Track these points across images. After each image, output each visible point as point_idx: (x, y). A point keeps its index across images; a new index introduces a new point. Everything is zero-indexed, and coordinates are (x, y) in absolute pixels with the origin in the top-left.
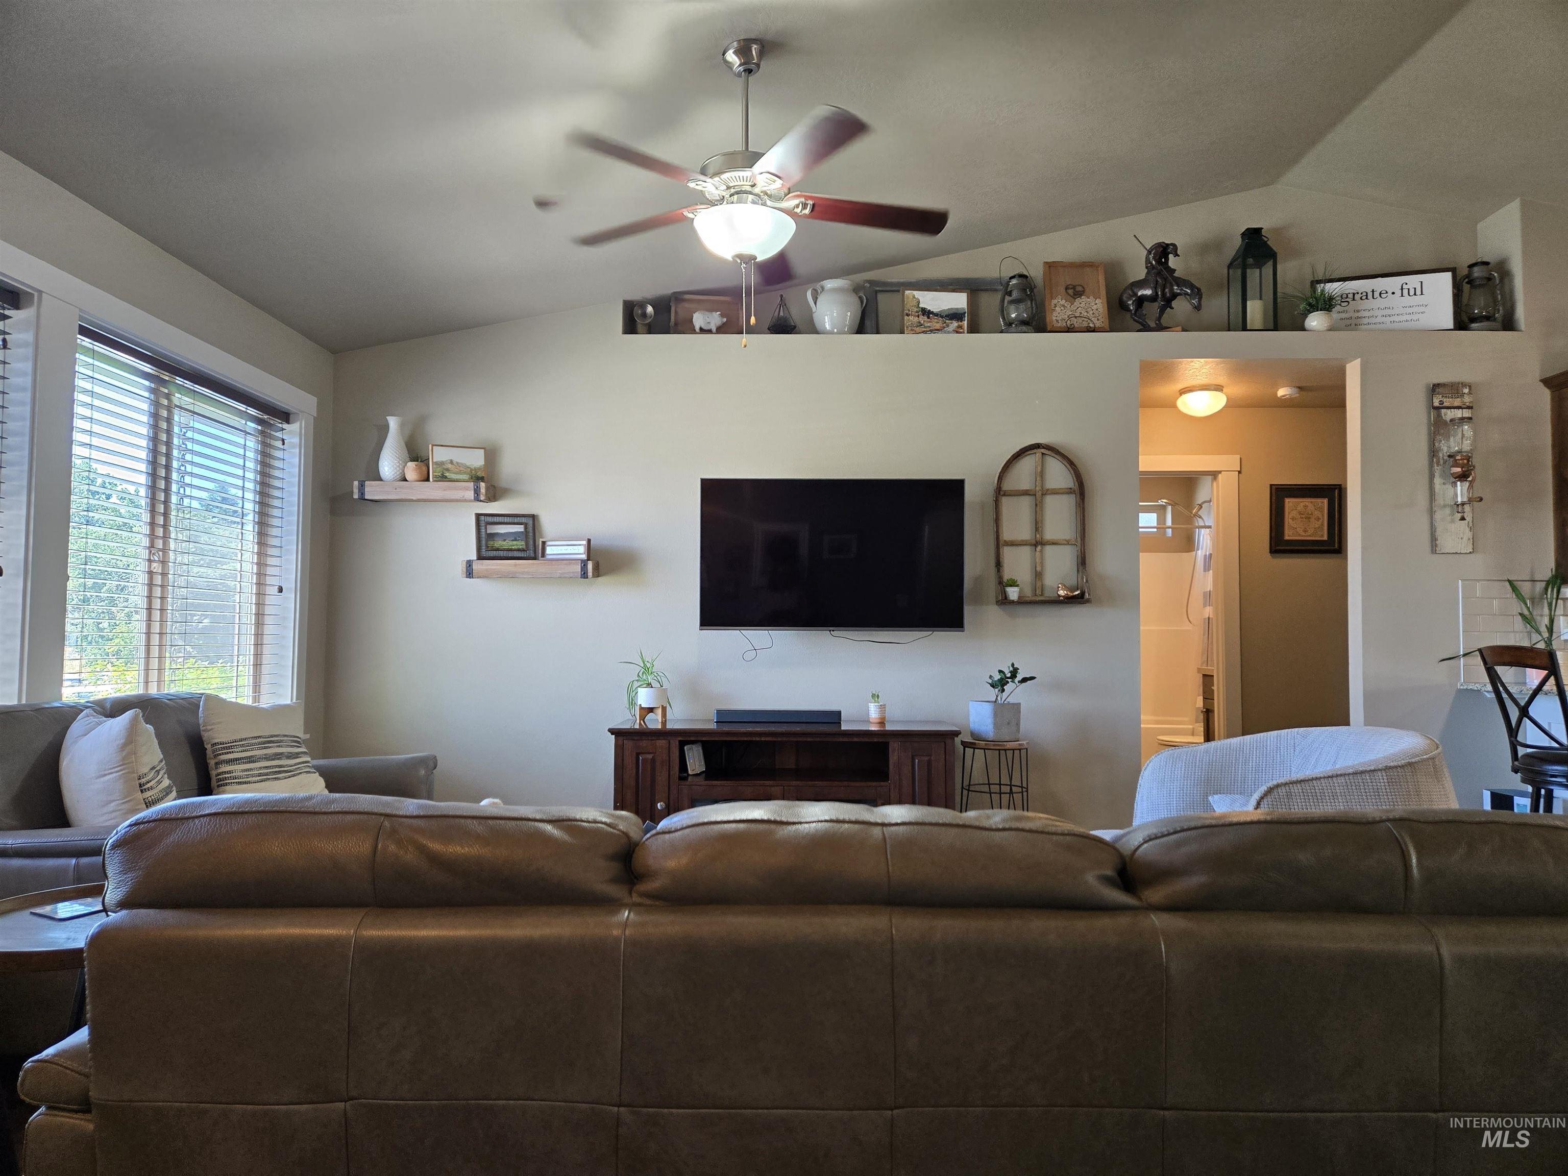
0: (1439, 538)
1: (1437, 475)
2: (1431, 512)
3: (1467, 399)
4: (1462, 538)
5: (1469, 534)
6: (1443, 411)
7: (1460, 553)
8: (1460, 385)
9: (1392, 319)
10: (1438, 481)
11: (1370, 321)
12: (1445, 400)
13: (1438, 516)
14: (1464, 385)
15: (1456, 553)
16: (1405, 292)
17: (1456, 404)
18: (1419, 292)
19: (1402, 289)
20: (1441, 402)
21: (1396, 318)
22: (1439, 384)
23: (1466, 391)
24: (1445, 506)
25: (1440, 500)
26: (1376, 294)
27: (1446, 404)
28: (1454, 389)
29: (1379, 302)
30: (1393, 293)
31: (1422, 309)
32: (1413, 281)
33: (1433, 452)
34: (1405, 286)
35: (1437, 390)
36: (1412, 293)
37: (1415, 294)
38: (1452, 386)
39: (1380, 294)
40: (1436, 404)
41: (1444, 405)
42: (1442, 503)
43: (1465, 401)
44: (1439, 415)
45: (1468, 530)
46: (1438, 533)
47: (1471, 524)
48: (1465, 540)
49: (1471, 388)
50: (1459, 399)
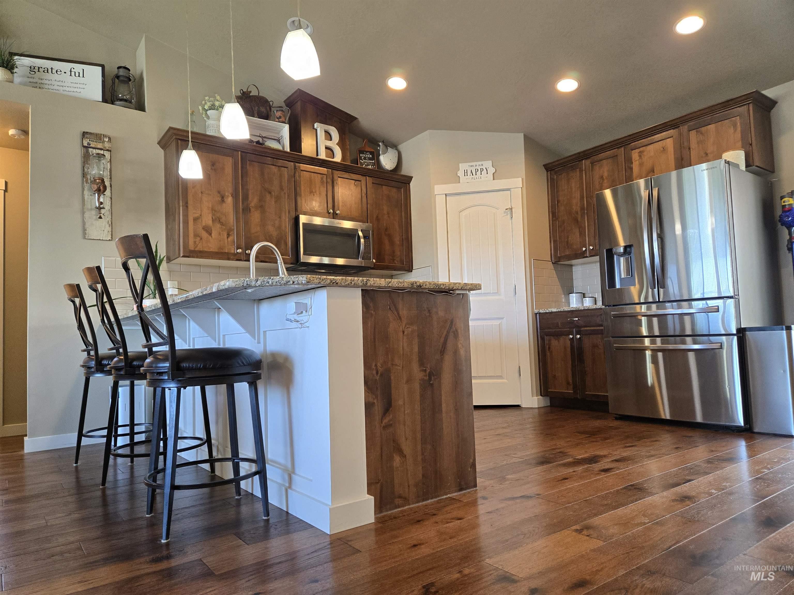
0: (87, 229)
1: (86, 189)
2: (83, 213)
3: (107, 145)
4: (103, 231)
5: (108, 229)
6: (90, 149)
7: (102, 240)
8: (102, 136)
9: (64, 88)
10: (86, 192)
11: (50, 87)
12: (91, 143)
13: (87, 215)
14: (105, 136)
15: (100, 240)
16: (73, 73)
17: (99, 147)
18: (81, 75)
19: (71, 71)
20: (89, 144)
21: (67, 89)
22: (87, 132)
23: (107, 140)
24: (91, 209)
25: (88, 206)
26: (54, 71)
27: (91, 146)
28: (99, 137)
29: (55, 76)
30: (65, 73)
31: (84, 86)
32: (78, 68)
33: (84, 175)
34: (72, 70)
35: (86, 136)
36: (77, 75)
37: (79, 76)
38: (96, 135)
39: (57, 71)
40: (85, 144)
41: (90, 146)
42: (90, 207)
43: (106, 146)
44: (87, 152)
45: (107, 225)
46: (87, 226)
47: (110, 223)
48: (106, 232)
49: (110, 139)
50: (101, 144)
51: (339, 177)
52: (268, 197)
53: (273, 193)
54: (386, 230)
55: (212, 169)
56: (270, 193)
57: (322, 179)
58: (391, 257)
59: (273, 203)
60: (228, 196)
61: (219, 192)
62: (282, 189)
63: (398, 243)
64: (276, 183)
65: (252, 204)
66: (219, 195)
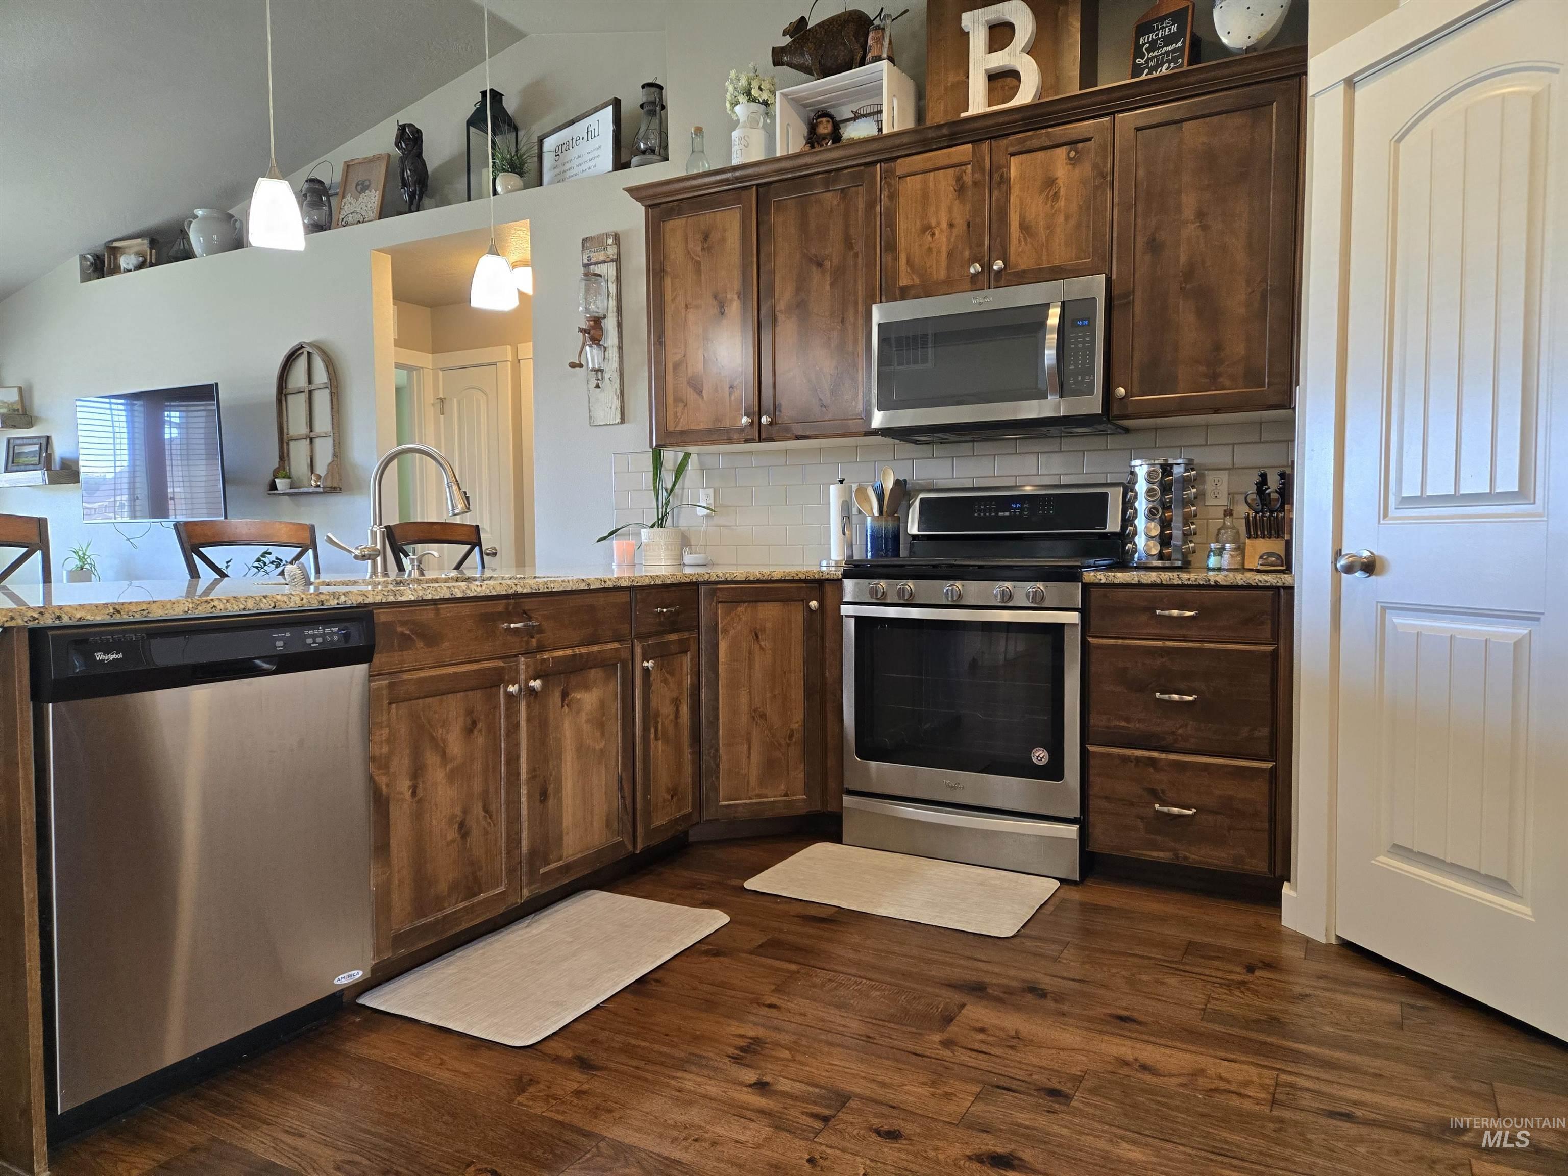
0: (594, 409)
2: (588, 382)
3: (610, 251)
4: (611, 408)
5: (617, 402)
6: (590, 268)
7: (612, 425)
8: (605, 237)
9: (584, 168)
11: (570, 174)
12: (592, 254)
14: (607, 235)
15: (608, 425)
16: (590, 135)
17: (599, 258)
18: (596, 134)
19: (588, 132)
20: (589, 259)
22: (588, 238)
23: (610, 241)
26: (574, 142)
27: (593, 260)
28: (601, 241)
29: (575, 151)
30: (583, 139)
31: (597, 154)
32: (594, 120)
34: (590, 129)
35: (587, 245)
36: (593, 134)
37: (594, 136)
38: (599, 239)
39: (577, 140)
40: (586, 260)
41: (590, 262)
43: (609, 254)
44: (589, 273)
45: (615, 397)
46: (592, 404)
47: (618, 392)
48: (614, 407)
49: (617, 238)
50: (603, 252)
51: (1012, 155)
52: (815, 273)
53: (828, 264)
54: (1189, 274)
55: (703, 249)
56: (820, 265)
57: (959, 179)
58: (1202, 369)
59: (828, 287)
60: (732, 300)
61: (715, 297)
62: (848, 243)
63: (1242, 311)
64: (835, 233)
65: (781, 306)
66: (715, 303)
